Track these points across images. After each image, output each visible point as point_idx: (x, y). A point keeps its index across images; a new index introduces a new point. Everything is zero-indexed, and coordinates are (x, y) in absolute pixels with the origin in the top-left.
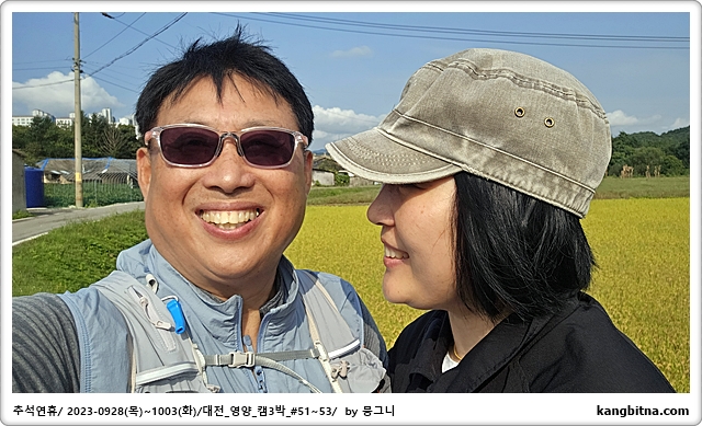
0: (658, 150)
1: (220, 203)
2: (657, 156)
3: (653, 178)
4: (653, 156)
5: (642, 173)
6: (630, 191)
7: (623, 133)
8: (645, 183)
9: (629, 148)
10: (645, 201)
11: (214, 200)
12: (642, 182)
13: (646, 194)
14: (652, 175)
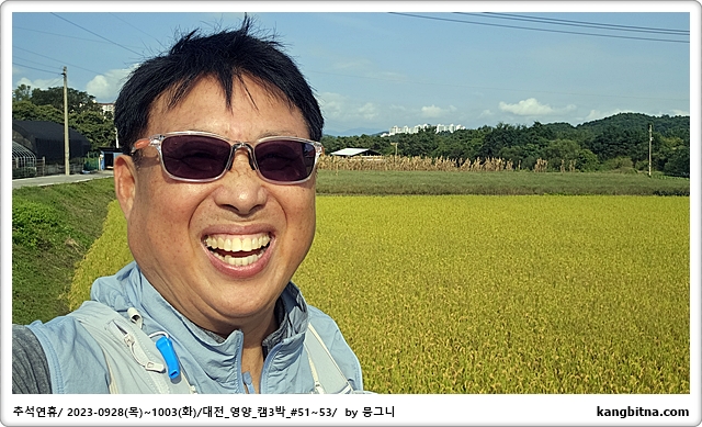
0: (574, 143)
1: (233, 226)
2: (572, 150)
3: (568, 173)
4: (568, 149)
5: (557, 167)
6: (544, 186)
7: (538, 123)
8: (560, 178)
9: (544, 139)
10: (560, 198)
11: (225, 222)
12: (556, 177)
13: (561, 191)
14: (567, 169)
